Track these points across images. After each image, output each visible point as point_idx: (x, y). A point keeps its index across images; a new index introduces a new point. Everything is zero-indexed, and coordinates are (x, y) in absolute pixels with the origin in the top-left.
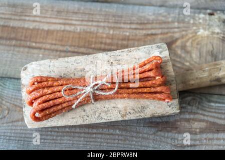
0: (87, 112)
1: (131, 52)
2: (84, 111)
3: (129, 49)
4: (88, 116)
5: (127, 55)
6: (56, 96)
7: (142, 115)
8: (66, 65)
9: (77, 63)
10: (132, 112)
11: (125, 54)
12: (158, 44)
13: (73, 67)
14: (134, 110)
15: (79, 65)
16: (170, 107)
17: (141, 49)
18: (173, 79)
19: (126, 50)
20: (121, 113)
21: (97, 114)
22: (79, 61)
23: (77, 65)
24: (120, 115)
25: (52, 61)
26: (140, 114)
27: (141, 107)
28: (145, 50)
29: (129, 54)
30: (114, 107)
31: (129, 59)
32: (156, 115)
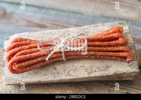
0: (58, 70)
1: (97, 26)
2: (56, 69)
3: (96, 25)
4: (58, 74)
5: (94, 29)
6: (32, 51)
7: (105, 73)
8: (42, 35)
9: (52, 34)
10: (97, 70)
11: (92, 28)
12: (119, 22)
13: (48, 37)
14: (99, 68)
15: (53, 35)
16: (130, 67)
17: (106, 25)
18: (133, 45)
19: (93, 25)
20: (87, 71)
21: (67, 72)
22: (53, 33)
23: (51, 35)
24: (87, 72)
25: (31, 33)
26: (104, 72)
27: (105, 67)
28: (109, 25)
29: (96, 28)
30: (81, 66)
31: (95, 31)
32: (118, 73)
